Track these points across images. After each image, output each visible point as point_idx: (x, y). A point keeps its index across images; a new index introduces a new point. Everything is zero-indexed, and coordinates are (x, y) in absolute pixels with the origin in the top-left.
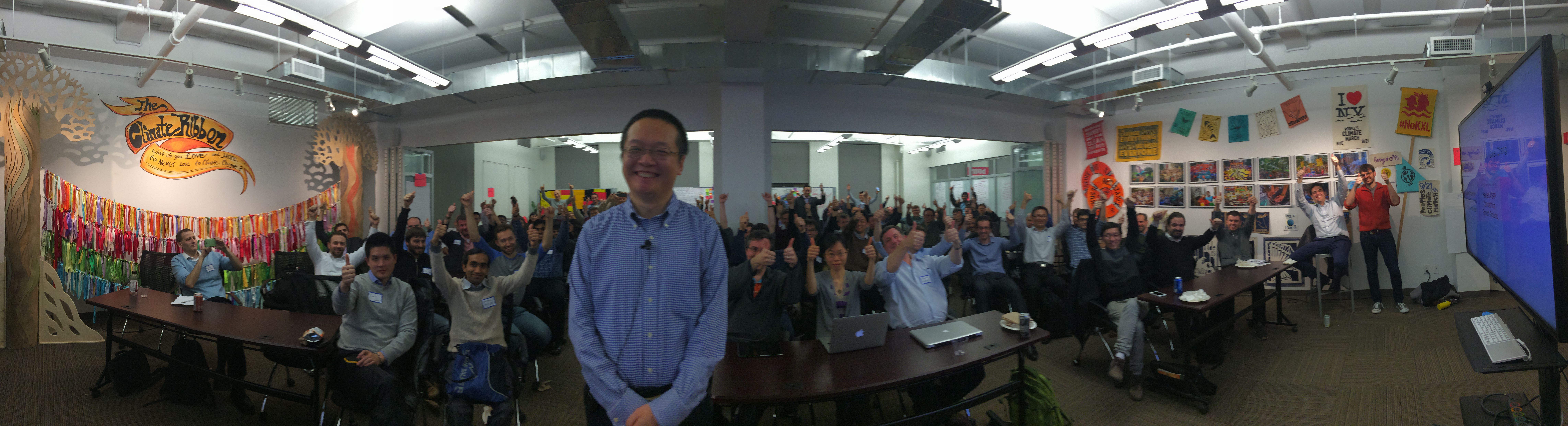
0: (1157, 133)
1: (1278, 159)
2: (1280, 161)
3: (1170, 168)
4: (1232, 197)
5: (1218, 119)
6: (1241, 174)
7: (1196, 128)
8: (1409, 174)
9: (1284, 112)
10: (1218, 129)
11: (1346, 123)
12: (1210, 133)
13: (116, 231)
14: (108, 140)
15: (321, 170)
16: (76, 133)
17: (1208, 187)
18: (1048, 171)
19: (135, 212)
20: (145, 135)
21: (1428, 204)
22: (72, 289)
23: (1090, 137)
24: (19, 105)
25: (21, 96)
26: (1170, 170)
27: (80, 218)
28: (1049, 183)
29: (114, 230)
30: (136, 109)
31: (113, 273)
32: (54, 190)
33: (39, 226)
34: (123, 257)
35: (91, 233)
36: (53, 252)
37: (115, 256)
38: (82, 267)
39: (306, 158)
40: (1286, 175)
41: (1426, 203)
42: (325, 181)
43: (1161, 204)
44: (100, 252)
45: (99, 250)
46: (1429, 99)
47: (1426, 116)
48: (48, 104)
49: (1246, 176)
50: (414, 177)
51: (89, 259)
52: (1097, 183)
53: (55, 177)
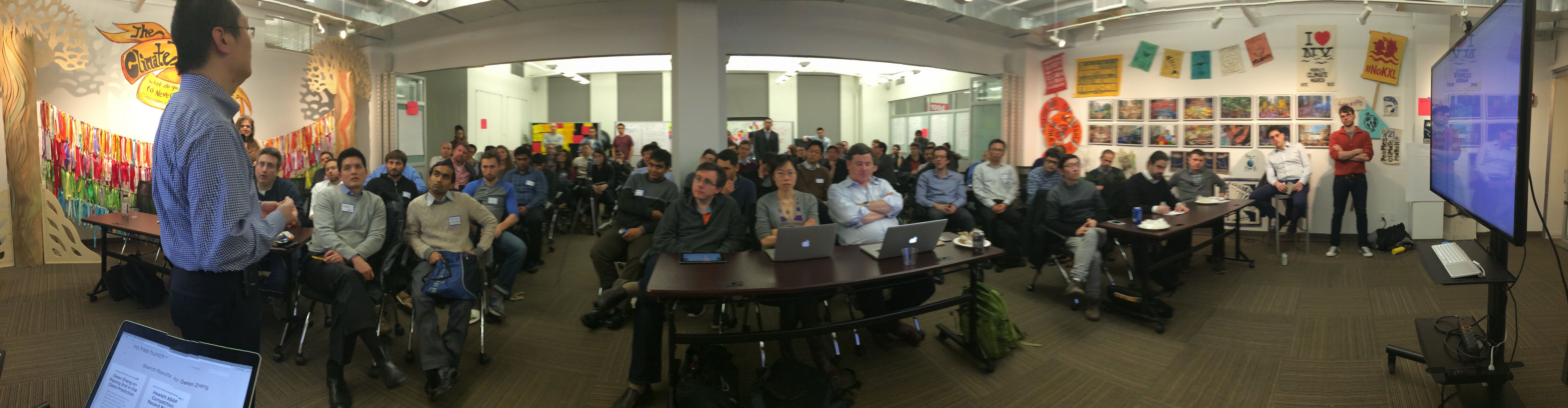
0: (1116, 67)
1: (1240, 98)
2: (1243, 101)
3: (1130, 105)
4: (1193, 136)
5: (1180, 54)
6: (1203, 113)
7: (1158, 62)
8: (1372, 120)
9: (1249, 50)
10: (1180, 65)
11: (1312, 64)
12: (1171, 69)
13: (113, 161)
14: (104, 69)
15: (317, 98)
16: (70, 61)
17: (1168, 125)
18: (1006, 106)
19: (131, 142)
20: (141, 64)
21: (1389, 153)
22: (73, 216)
23: (1049, 70)
24: (12, 33)
25: (14, 24)
26: (1130, 107)
27: (77, 149)
28: (1006, 118)
29: (110, 160)
30: (132, 36)
31: (111, 201)
32: (51, 121)
33: (39, 156)
34: (120, 187)
35: (89, 163)
36: (54, 180)
37: (113, 185)
38: (81, 195)
39: (303, 86)
40: (1247, 115)
41: (1387, 151)
42: (321, 111)
43: (1119, 142)
44: (99, 181)
45: (97, 180)
46: (1397, 45)
47: (1394, 63)
48: (41, 31)
49: (1208, 115)
50: (406, 105)
51: (87, 188)
52: (1055, 119)
53: (51, 107)
